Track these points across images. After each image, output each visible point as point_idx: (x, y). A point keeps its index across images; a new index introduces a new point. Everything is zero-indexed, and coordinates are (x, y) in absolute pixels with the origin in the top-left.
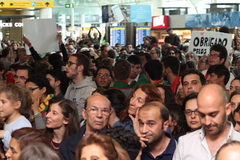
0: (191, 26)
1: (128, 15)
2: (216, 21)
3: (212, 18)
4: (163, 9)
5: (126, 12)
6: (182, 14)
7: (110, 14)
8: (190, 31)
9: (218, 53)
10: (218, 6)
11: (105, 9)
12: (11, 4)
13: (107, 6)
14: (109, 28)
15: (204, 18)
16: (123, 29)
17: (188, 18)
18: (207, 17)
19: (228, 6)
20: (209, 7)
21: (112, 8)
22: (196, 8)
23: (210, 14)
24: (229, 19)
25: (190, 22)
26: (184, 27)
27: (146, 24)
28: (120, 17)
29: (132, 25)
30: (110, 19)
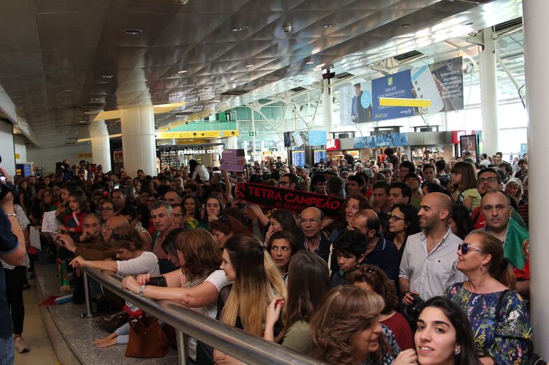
0: (359, 147)
1: (307, 140)
2: (381, 142)
3: (377, 139)
4: (334, 133)
5: (304, 138)
6: (350, 137)
7: (291, 140)
8: (358, 152)
9: (407, 169)
10: (380, 129)
11: (287, 135)
12: (203, 135)
13: (288, 133)
14: (291, 151)
15: (370, 140)
16: (303, 152)
17: (356, 140)
18: (373, 138)
19: (390, 129)
20: (373, 130)
21: (293, 134)
22: (361, 132)
23: (375, 137)
24: (392, 140)
25: (358, 144)
26: (353, 148)
27: (322, 146)
28: (299, 142)
29: (310, 148)
30: (291, 144)
